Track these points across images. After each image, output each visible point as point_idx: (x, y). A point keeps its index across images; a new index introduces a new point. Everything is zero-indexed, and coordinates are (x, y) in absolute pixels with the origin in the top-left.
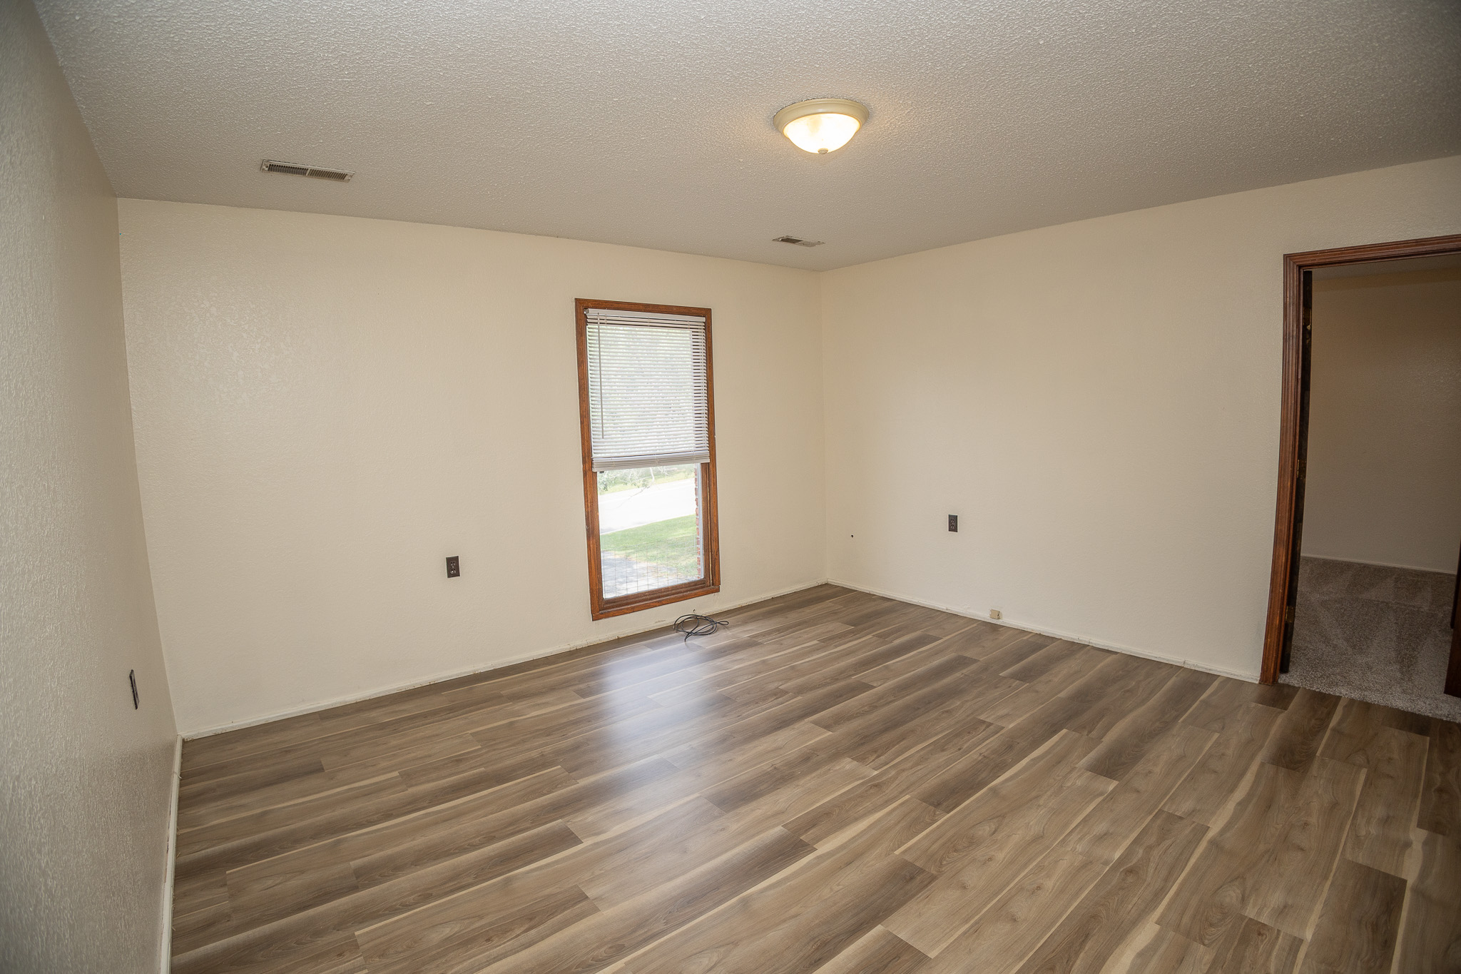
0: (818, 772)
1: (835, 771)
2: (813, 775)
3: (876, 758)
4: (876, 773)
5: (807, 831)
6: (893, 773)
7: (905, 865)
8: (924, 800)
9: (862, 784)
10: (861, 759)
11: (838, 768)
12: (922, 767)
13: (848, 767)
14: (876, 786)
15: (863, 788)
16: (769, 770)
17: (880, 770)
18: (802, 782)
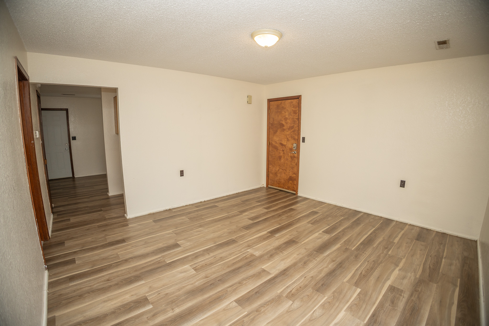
0: (267, 251)
1: (261, 251)
2: (269, 250)
3: (247, 255)
4: (248, 250)
5: (270, 235)
6: (243, 250)
7: (247, 230)
8: (237, 242)
9: (253, 247)
10: (252, 255)
11: (261, 252)
12: (232, 252)
13: (257, 252)
14: (249, 246)
15: (253, 246)
16: (284, 251)
17: (246, 251)
18: (272, 248)
